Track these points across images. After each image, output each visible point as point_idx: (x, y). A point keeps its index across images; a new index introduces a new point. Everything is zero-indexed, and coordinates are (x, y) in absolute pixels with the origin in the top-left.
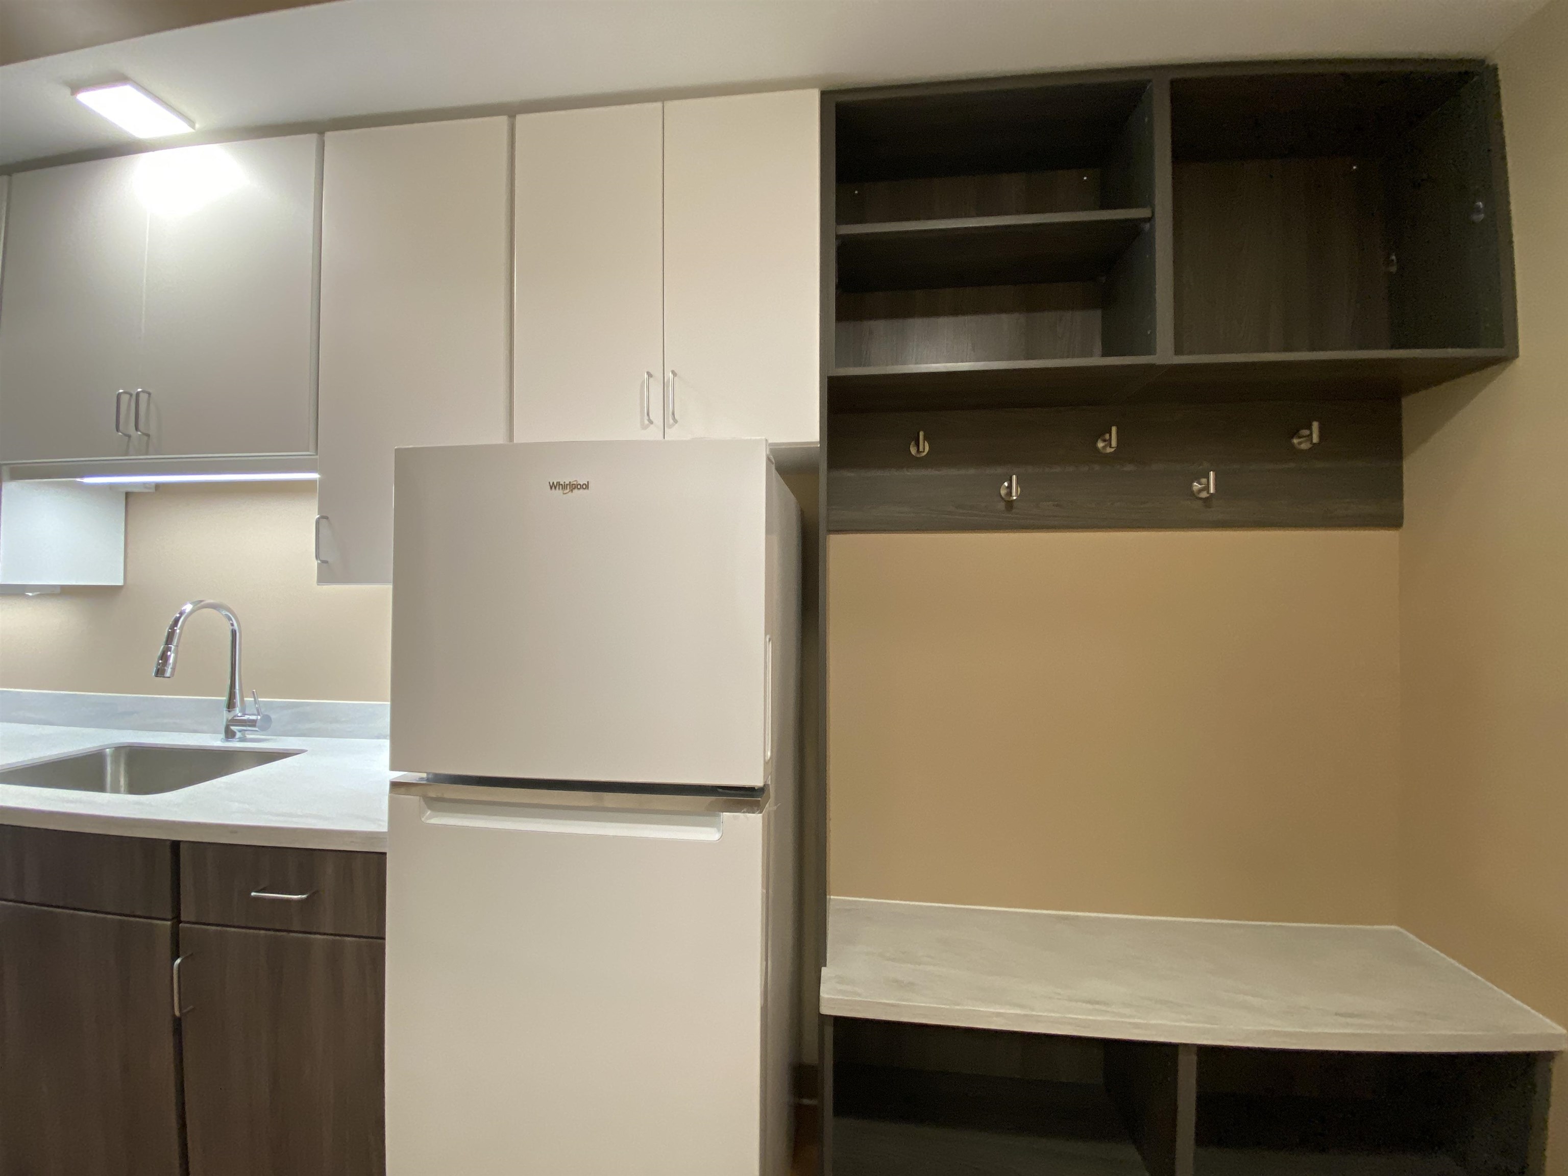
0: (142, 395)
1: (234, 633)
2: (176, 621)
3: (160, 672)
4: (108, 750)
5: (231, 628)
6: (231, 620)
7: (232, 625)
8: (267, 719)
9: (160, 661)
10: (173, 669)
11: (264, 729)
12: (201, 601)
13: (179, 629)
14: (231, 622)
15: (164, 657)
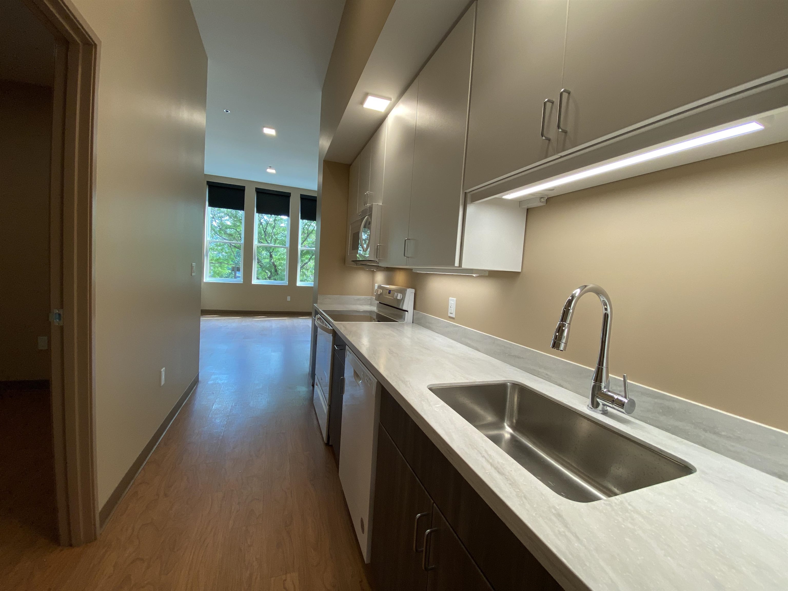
0: (564, 93)
1: (606, 316)
2: (570, 302)
3: (556, 345)
4: (508, 384)
5: (604, 312)
6: (607, 306)
7: (606, 309)
8: (632, 403)
9: (557, 334)
10: (566, 344)
11: (629, 412)
12: (586, 286)
13: (572, 309)
14: (606, 307)
15: (560, 330)
